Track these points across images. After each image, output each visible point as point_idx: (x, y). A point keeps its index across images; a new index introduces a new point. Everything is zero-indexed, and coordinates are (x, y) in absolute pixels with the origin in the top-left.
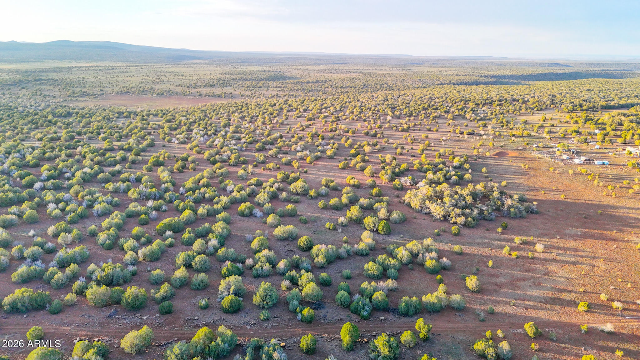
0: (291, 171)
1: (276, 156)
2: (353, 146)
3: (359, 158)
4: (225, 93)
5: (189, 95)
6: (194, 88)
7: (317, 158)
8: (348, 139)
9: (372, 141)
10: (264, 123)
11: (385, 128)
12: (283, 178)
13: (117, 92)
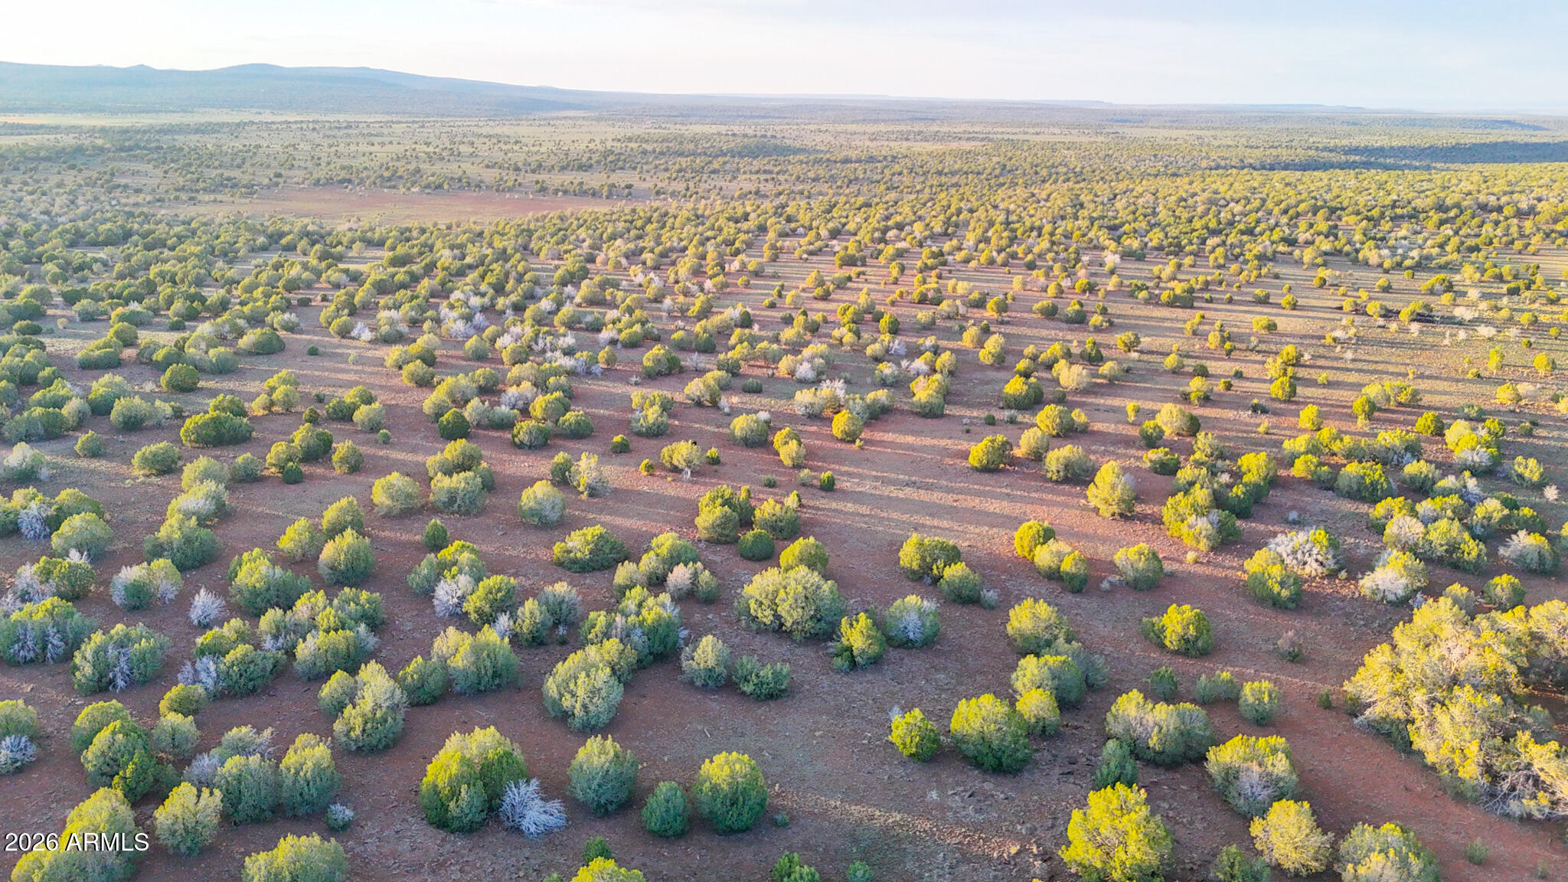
0: (764, 477)
1: (715, 404)
2: (1009, 359)
3: (1047, 417)
7: (877, 415)
8: (986, 331)
9: (1080, 341)
10: (698, 272)
11: (1108, 293)
12: (725, 522)
13: (319, 180)
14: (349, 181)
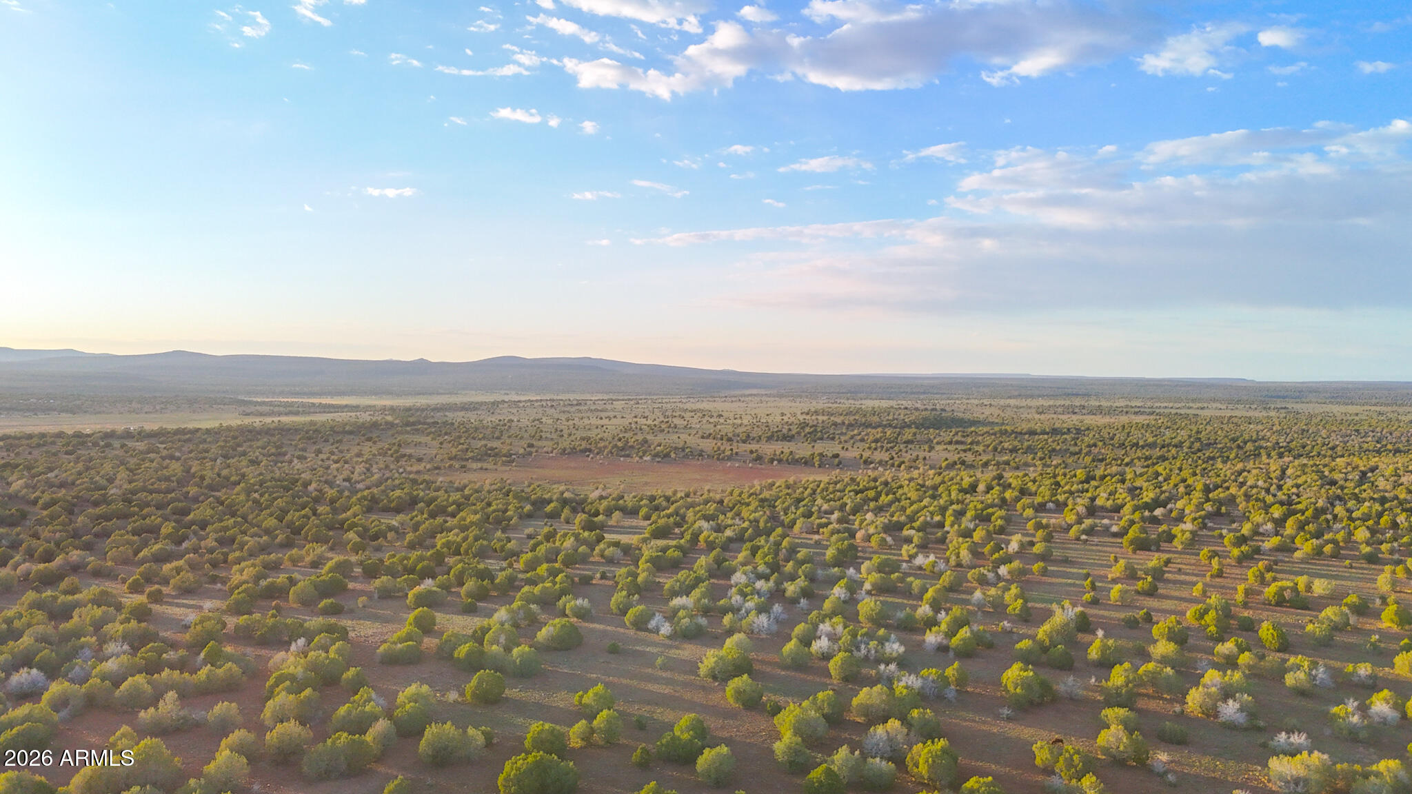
4: (821, 455)
5: (729, 458)
6: (744, 442)
13: (564, 450)
14: (590, 450)
